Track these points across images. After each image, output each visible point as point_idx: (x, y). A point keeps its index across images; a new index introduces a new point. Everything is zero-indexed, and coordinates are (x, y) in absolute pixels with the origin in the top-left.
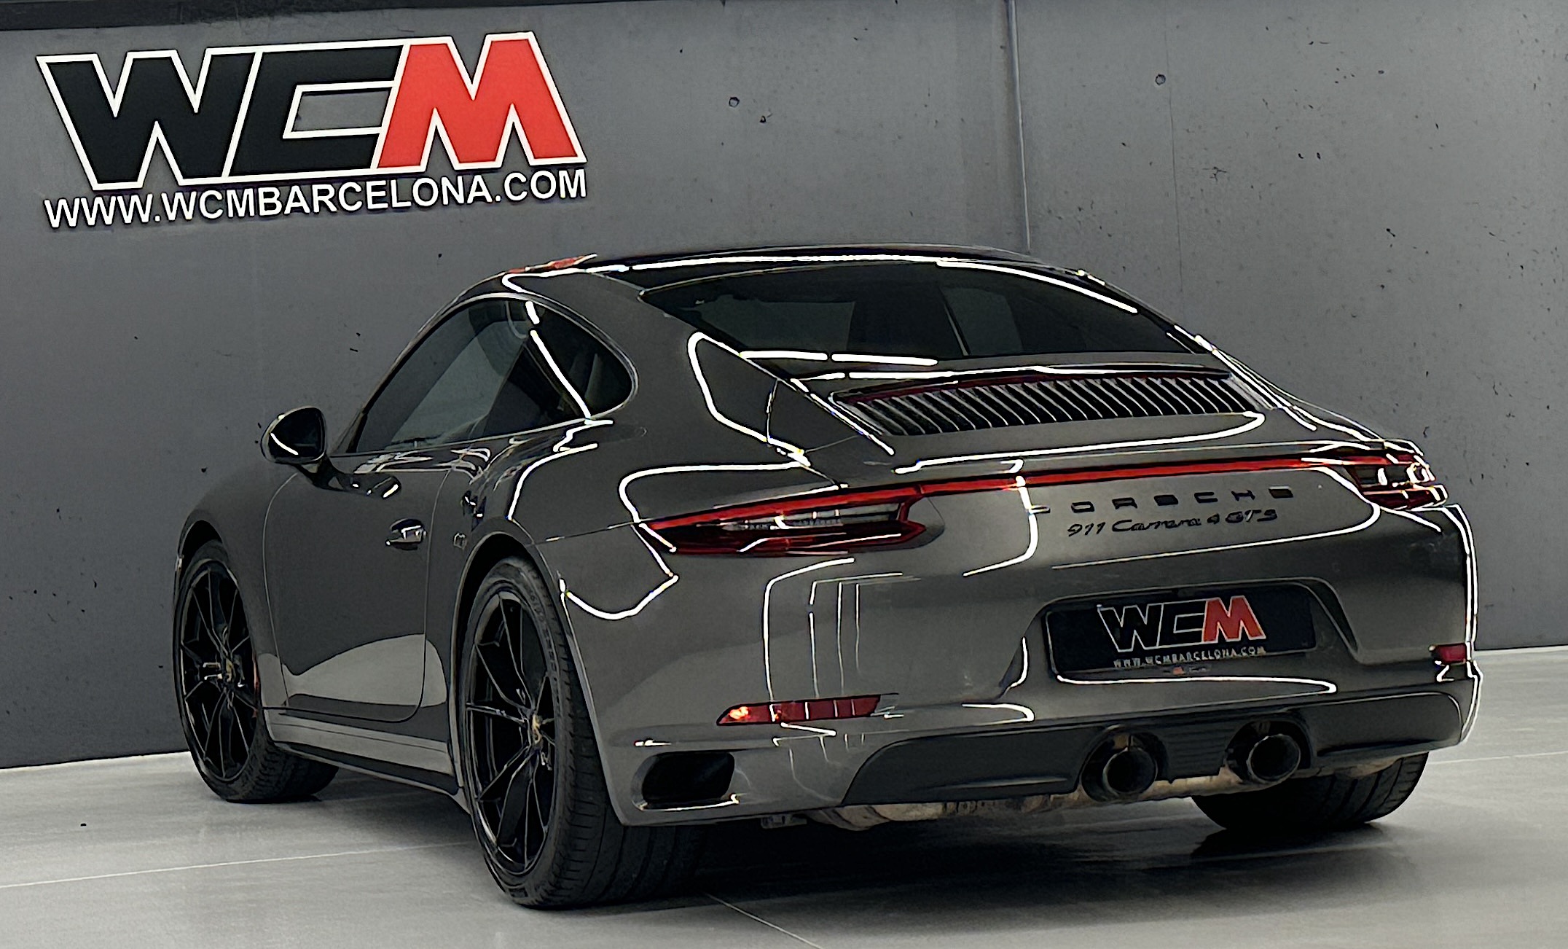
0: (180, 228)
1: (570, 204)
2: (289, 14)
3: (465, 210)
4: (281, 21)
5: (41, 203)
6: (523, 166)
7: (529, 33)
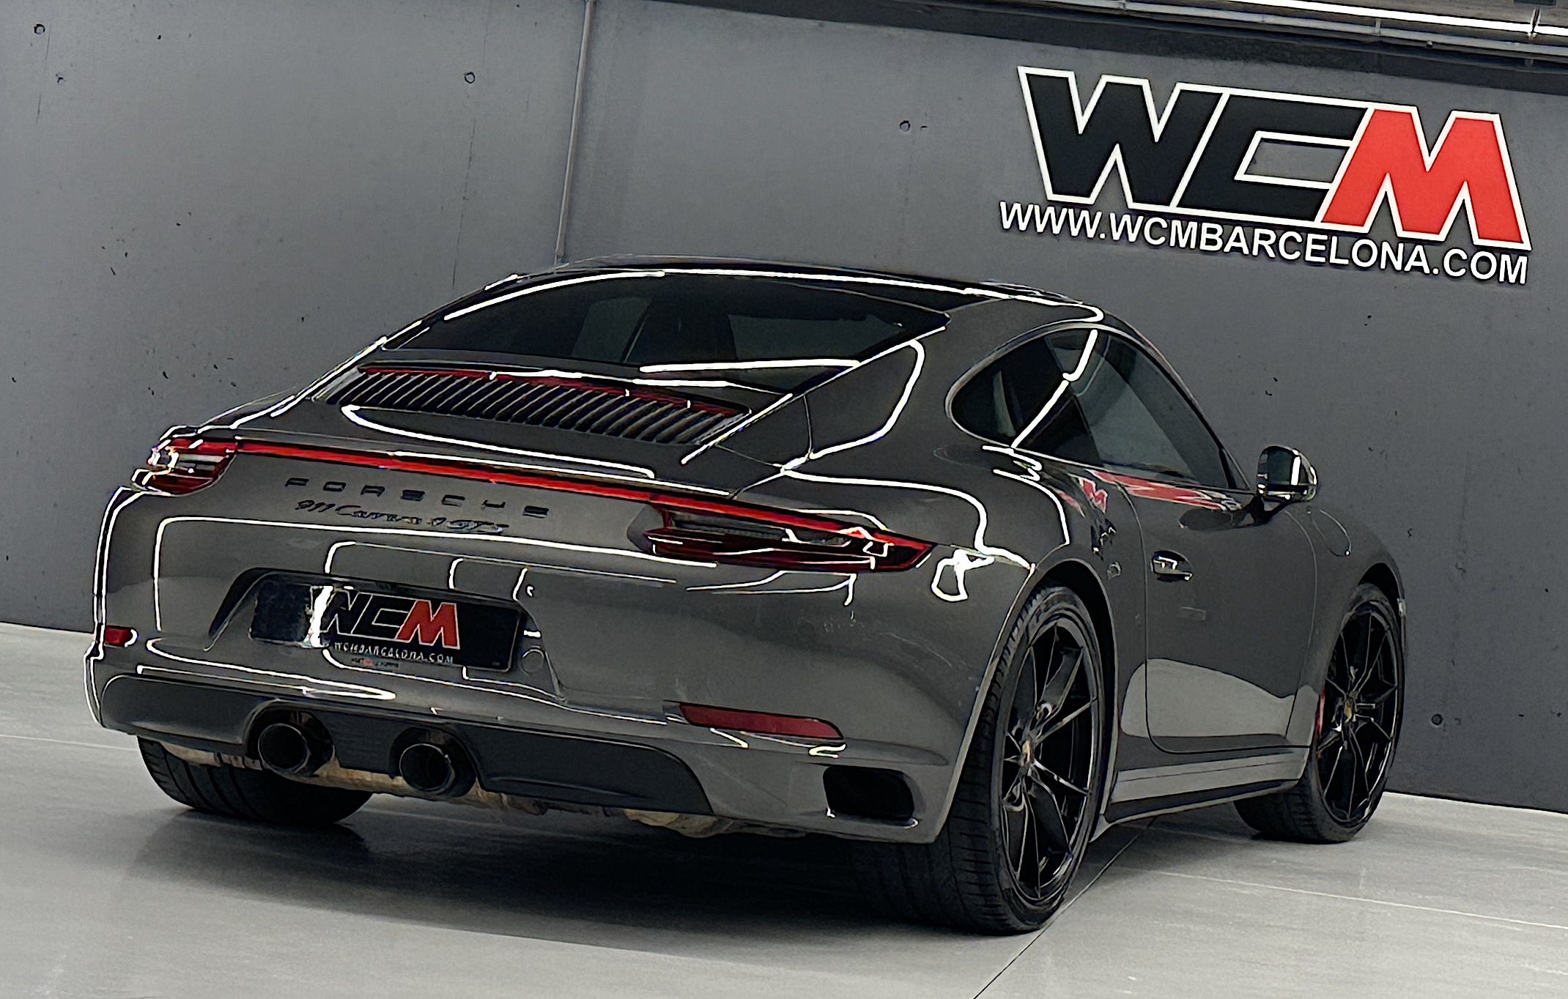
0: (1122, 248)
1: (1508, 290)
2: (1261, 61)
3: (1401, 276)
4: (1255, 68)
5: (997, 203)
6: (1466, 242)
7: (1498, 115)
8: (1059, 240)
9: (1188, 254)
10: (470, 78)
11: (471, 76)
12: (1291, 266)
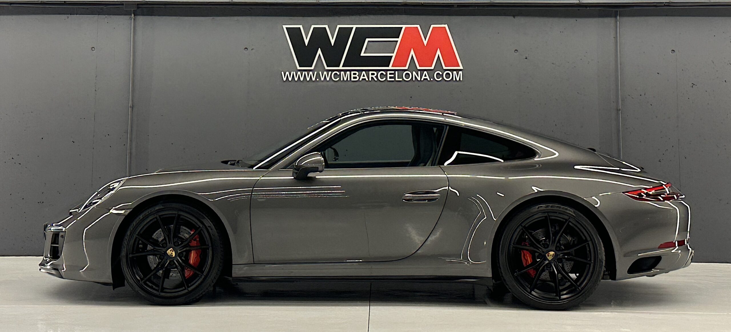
0: (325, 83)
1: (456, 83)
2: (365, 15)
4: (363, 17)
5: (280, 72)
6: (441, 69)
7: (447, 25)
8: (303, 83)
9: (347, 83)
10: (93, 49)
11: (94, 48)
12: (383, 83)
